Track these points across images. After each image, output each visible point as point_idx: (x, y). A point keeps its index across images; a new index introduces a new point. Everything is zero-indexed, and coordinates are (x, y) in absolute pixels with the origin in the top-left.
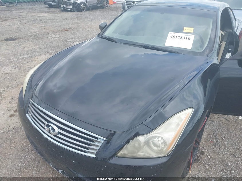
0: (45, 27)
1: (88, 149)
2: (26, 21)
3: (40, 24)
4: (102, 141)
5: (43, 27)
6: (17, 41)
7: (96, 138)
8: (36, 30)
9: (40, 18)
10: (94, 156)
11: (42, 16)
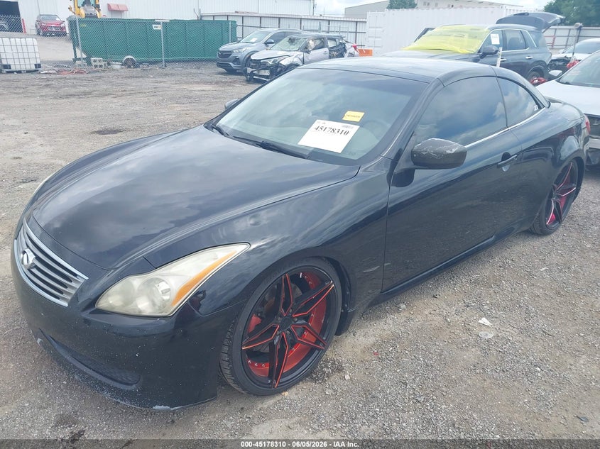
0: (188, 112)
1: (62, 293)
2: (161, 98)
3: (184, 105)
4: (82, 281)
5: (184, 112)
6: (119, 134)
7: (75, 275)
8: (167, 117)
9: (193, 94)
10: (65, 304)
11: (199, 91)
